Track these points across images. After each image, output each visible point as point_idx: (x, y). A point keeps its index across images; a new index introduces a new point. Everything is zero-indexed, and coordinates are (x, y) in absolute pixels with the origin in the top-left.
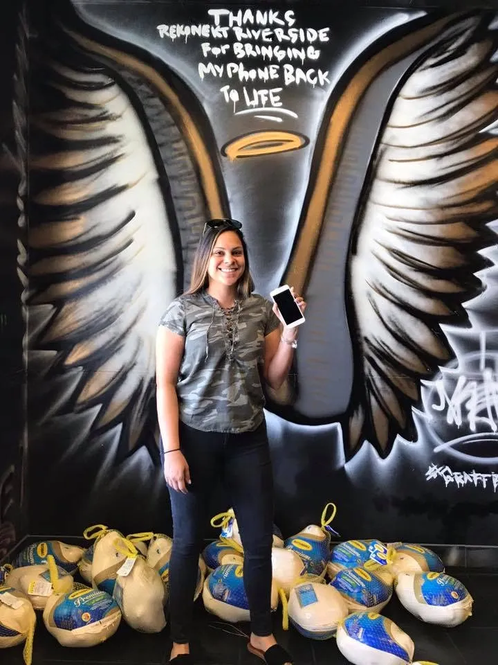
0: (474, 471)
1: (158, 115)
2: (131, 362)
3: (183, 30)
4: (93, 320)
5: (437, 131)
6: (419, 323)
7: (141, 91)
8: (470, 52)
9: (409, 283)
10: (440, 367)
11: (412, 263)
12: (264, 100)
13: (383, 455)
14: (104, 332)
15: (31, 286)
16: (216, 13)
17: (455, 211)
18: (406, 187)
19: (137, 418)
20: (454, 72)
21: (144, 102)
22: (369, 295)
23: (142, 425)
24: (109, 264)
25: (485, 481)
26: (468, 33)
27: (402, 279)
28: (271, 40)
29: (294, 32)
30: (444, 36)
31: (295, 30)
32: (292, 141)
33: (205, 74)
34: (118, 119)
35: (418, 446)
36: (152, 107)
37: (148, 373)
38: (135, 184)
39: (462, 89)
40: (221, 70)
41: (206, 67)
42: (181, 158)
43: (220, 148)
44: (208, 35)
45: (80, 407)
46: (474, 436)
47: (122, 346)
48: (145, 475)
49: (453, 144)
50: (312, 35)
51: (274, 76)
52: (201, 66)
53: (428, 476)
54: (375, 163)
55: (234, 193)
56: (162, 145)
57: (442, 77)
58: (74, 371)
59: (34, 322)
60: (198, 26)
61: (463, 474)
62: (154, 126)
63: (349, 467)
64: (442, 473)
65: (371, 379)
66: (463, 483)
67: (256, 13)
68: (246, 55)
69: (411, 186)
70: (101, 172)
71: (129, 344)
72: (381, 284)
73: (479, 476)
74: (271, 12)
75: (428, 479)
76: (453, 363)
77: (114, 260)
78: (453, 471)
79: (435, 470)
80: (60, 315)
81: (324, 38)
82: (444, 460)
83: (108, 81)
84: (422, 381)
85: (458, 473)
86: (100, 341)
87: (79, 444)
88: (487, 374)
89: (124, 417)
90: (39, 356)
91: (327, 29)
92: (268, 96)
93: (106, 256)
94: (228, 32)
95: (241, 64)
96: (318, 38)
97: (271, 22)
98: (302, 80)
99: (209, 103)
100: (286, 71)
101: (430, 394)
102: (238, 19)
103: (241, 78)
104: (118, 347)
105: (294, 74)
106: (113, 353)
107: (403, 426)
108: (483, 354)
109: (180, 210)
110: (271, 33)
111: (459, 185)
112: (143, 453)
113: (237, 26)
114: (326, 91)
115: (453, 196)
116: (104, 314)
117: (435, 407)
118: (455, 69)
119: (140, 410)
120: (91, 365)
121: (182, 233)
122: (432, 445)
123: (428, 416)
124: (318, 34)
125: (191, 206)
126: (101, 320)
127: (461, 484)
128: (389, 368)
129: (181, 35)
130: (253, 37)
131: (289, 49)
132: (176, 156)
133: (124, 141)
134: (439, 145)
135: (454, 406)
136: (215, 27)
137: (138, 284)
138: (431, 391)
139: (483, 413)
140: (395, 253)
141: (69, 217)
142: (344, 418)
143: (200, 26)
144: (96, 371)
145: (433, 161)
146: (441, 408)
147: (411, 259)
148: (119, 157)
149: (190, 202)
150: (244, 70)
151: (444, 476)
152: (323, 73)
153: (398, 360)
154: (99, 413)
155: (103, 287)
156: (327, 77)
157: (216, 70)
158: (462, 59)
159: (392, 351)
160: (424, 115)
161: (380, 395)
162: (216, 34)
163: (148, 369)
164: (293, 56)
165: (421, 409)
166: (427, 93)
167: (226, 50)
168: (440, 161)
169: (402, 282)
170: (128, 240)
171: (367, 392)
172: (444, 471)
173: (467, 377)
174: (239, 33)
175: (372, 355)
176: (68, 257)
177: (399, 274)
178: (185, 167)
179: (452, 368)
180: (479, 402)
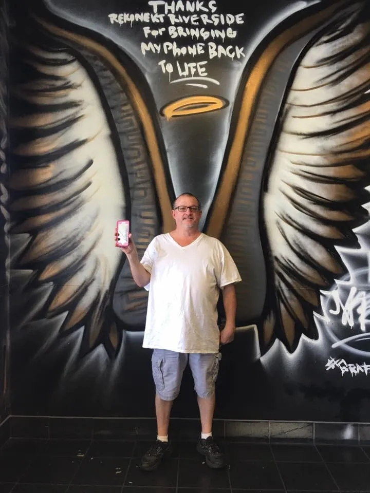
0: (365, 363)
1: (109, 84)
2: (90, 279)
3: (129, 17)
4: (61, 245)
5: (331, 93)
6: (318, 245)
7: (96, 65)
8: (356, 31)
9: (309, 213)
10: (335, 280)
11: (312, 198)
12: (193, 71)
13: (291, 350)
14: (70, 254)
15: (12, 219)
16: (154, 4)
17: (346, 156)
18: (307, 138)
19: (96, 322)
20: (343, 47)
21: (99, 74)
22: (278, 223)
23: (100, 326)
24: (74, 200)
26: (355, 15)
27: (304, 211)
28: (198, 24)
29: (216, 17)
30: (335, 18)
31: (217, 15)
32: (215, 103)
33: (146, 51)
34: (78, 88)
35: (319, 343)
36: (105, 78)
37: (104, 286)
38: (93, 138)
39: (351, 59)
40: (159, 48)
41: (147, 45)
42: (129, 118)
43: (159, 109)
44: (148, 21)
45: (51, 314)
46: (364, 335)
47: (84, 266)
48: (102, 367)
49: (344, 103)
50: (231, 19)
51: (201, 51)
52: (143, 45)
53: (328, 367)
54: (281, 119)
55: (169, 146)
56: (113, 108)
57: (335, 50)
58: (46, 286)
59: (14, 247)
60: (140, 14)
61: (356, 366)
62: (106, 93)
63: (264, 359)
64: (338, 365)
65: (280, 290)
66: (356, 372)
67: (186, 3)
68: (178, 35)
69: (310, 137)
70: (66, 129)
71: (89, 264)
72: (287, 215)
73: (368, 368)
74: (198, 2)
75: (327, 369)
76: (346, 277)
77: (77, 198)
78: (348, 363)
79: (333, 362)
80: (35, 242)
81: (240, 21)
82: (339, 354)
83: (70, 58)
84: (321, 291)
85: (352, 365)
86: (67, 261)
87: (50, 343)
89: (86, 321)
90: (19, 274)
91: (242, 14)
93: (70, 195)
94: (164, 18)
95: (175, 43)
96: (235, 21)
97: (198, 10)
98: (222, 54)
99: (149, 74)
100: (210, 47)
101: (327, 302)
102: (172, 8)
103: (175, 54)
104: (81, 265)
105: (217, 50)
106: (77, 271)
107: (306, 327)
108: (369, 270)
109: (129, 158)
110: (197, 18)
111: (349, 135)
112: (101, 350)
113: (171, 13)
114: (242, 62)
115: (343, 145)
116: (70, 241)
117: (332, 311)
118: (344, 44)
119: (98, 315)
120: (60, 280)
121: (129, 176)
122: (330, 342)
123: (327, 319)
124: (235, 18)
125: (136, 155)
126: (68, 244)
127: (354, 373)
128: (294, 281)
129: (127, 21)
130: (184, 21)
131: (212, 31)
132: (125, 116)
133: (83, 105)
134: (332, 104)
135: (347, 311)
136: (154, 14)
137: (95, 217)
138: (329, 299)
140: (298, 190)
141: (42, 165)
143: (142, 14)
144: (63, 285)
145: (327, 117)
146: (337, 312)
147: (310, 195)
148: (80, 117)
149: (136, 152)
150: (177, 47)
151: (341, 367)
152: (240, 49)
153: (302, 274)
154: (66, 318)
155: (69, 219)
156: (243, 52)
157: (155, 48)
158: (349, 36)
159: (296, 267)
160: (320, 80)
161: (288, 302)
162: (154, 20)
163: (104, 283)
164: (215, 36)
165: (321, 313)
166: (322, 63)
167: (162, 31)
168: (333, 117)
169: (304, 213)
170: (88, 182)
171: (277, 300)
172: (341, 363)
173: (358, 288)
174: (173, 19)
175: (281, 271)
176: (41, 197)
177: (302, 206)
178: (132, 124)
179: (345, 281)
180: (367, 308)
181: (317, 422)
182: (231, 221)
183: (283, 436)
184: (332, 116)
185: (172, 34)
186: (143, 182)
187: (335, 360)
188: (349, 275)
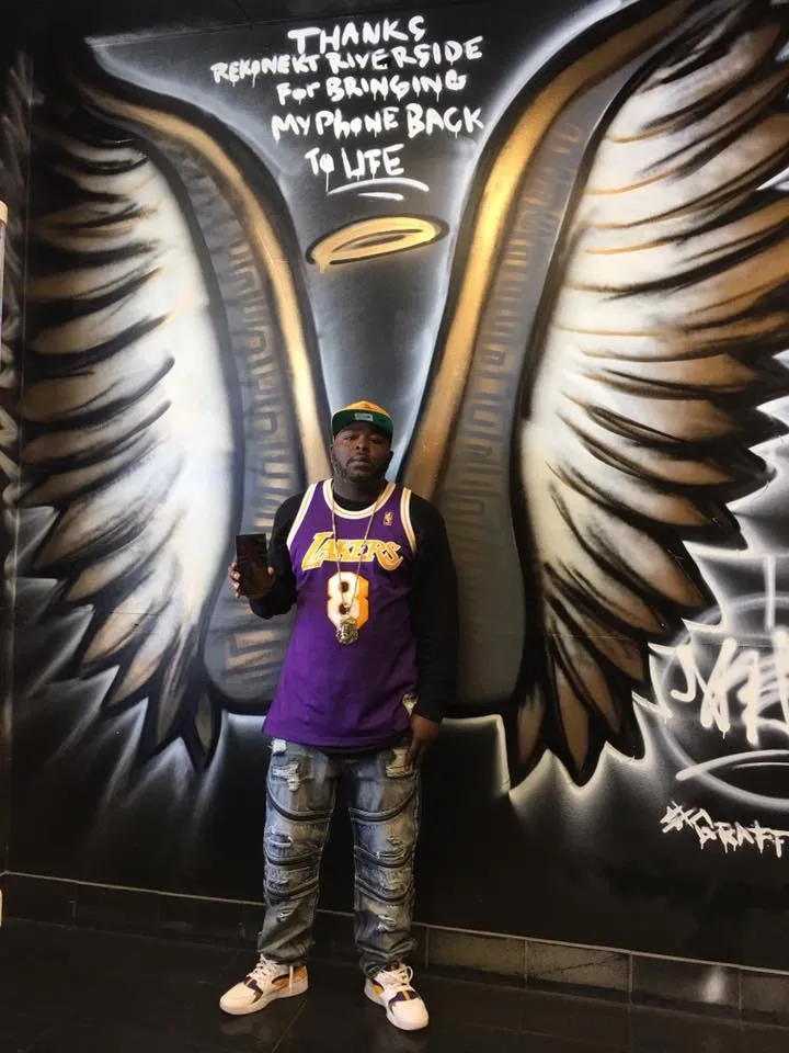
0: (756, 822)
1: (209, 204)
2: (163, 600)
3: (250, 67)
4: (110, 531)
5: (677, 193)
6: (645, 538)
7: (185, 168)
8: (736, 50)
9: (625, 467)
10: (684, 620)
11: (631, 432)
12: (374, 166)
14: (126, 549)
15: (24, 479)
16: (299, 35)
17: (712, 334)
18: (619, 297)
19: (170, 691)
20: (706, 87)
21: (191, 185)
22: (553, 488)
23: (178, 700)
24: (138, 440)
25: (779, 843)
26: (733, 15)
27: (613, 461)
28: (386, 67)
29: (423, 51)
30: (687, 25)
31: (426, 46)
32: (419, 231)
33: (280, 131)
34: (151, 216)
35: (644, 766)
36: (201, 191)
37: (188, 617)
39: (723, 115)
40: (306, 125)
41: (284, 120)
42: (242, 271)
43: (304, 250)
44: (286, 71)
45: (87, 670)
47: (151, 573)
48: (180, 787)
49: (707, 214)
50: (454, 50)
51: (390, 123)
52: (276, 120)
53: (666, 824)
54: (561, 258)
55: (324, 324)
57: (679, 102)
58: (81, 612)
59: (26, 534)
60: (271, 59)
61: (734, 827)
62: (203, 222)
63: (516, 795)
64: (692, 822)
65: (556, 638)
66: (734, 843)
67: (362, 27)
69: (627, 295)
70: (125, 299)
71: (162, 569)
72: (573, 470)
73: (767, 834)
74: (386, 22)
75: (665, 830)
76: (711, 615)
77: (143, 435)
78: (714, 820)
79: (679, 814)
80: (62, 523)
82: (694, 796)
83: (137, 157)
84: (652, 646)
85: (725, 825)
86: (118, 565)
87: (84, 729)
88: (780, 637)
89: (151, 689)
90: (31, 586)
91: (479, 39)
92: (380, 158)
93: (129, 430)
94: (317, 61)
95: (338, 112)
96: (464, 55)
97: (386, 38)
98: (436, 127)
99: (288, 179)
100: (409, 115)
101: (666, 671)
102: (335, 40)
103: (338, 135)
104: (144, 574)
105: (423, 119)
106: (137, 585)
107: (615, 728)
108: (771, 600)
109: (242, 353)
110: (385, 56)
111: (719, 286)
112: (177, 750)
113: (333, 51)
114: (477, 140)
115: (706, 309)
116: (126, 522)
117: (676, 694)
118: (709, 82)
119: (174, 677)
120: (108, 599)
121: (244, 391)
122: (671, 766)
123: (664, 712)
124: (464, 48)
125: (258, 345)
126: (122, 529)
127: (730, 845)
128: (588, 620)
129: (246, 76)
130: (357, 65)
131: (415, 79)
132: (237, 268)
133: (159, 249)
134: (679, 219)
135: (713, 695)
136: (298, 56)
137: (174, 476)
139: (774, 711)
140: (600, 414)
141: (80, 371)
142: (509, 708)
143: (275, 58)
144: (111, 613)
145: (668, 248)
147: (626, 425)
148: (151, 274)
149: (258, 339)
150: (343, 120)
151: (697, 828)
152: (472, 112)
153: (607, 606)
154: (115, 680)
155: (126, 479)
156: (478, 118)
157: (299, 125)
158: (720, 63)
159: (594, 589)
160: (652, 166)
161: (573, 668)
162: (299, 67)
163: (188, 611)
164: (422, 89)
165: (652, 698)
166: (652, 130)
167: (315, 90)
168: (682, 247)
169: (612, 465)
170: (164, 403)
171: (549, 662)
172: (697, 817)
174: (335, 62)
175: (558, 595)
176: (77, 433)
177: (607, 451)
178: (250, 283)
179: (709, 624)
180: (765, 689)
181: (637, 953)
182: (450, 483)
183: (557, 978)
184: (678, 245)
185: (334, 94)
186: (267, 402)
188: (718, 610)
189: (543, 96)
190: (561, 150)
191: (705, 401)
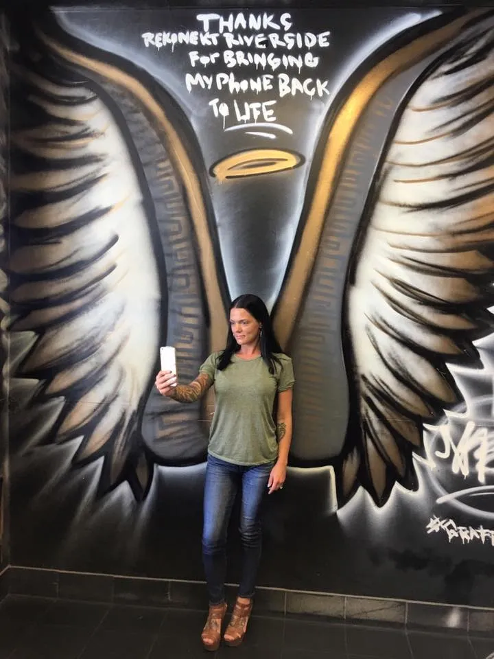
0: (481, 527)
1: (142, 131)
2: (113, 395)
3: (170, 37)
4: (75, 349)
5: (450, 147)
6: (423, 361)
7: (125, 105)
8: (491, 57)
9: (413, 317)
10: (445, 411)
11: (417, 296)
12: (256, 114)
13: (380, 503)
14: (86, 361)
15: (12, 312)
16: (205, 18)
17: (469, 237)
18: (412, 211)
19: (119, 452)
20: (470, 81)
21: (129, 118)
22: (368, 329)
23: (124, 457)
24: (94, 289)
27: (405, 313)
28: (264, 47)
29: (290, 38)
30: (462, 37)
31: (292, 35)
32: (286, 160)
33: (192, 86)
34: (100, 137)
35: (418, 496)
36: (138, 122)
37: (130, 405)
38: (120, 205)
40: (209, 82)
41: (194, 77)
42: (167, 178)
43: (208, 167)
44: (196, 43)
45: (63, 438)
46: (483, 489)
47: (104, 377)
48: (127, 512)
49: (469, 161)
50: (311, 40)
51: (268, 86)
52: (189, 77)
53: (429, 528)
54: (378, 184)
55: (221, 217)
56: (147, 164)
57: (459, 85)
58: (56, 401)
59: (15, 349)
60: (185, 33)
61: (469, 529)
62: (138, 144)
63: (342, 513)
64: (444, 527)
65: (368, 420)
66: (468, 538)
67: (249, 17)
68: (237, 64)
69: (418, 210)
70: (82, 193)
71: (112, 375)
72: (381, 318)
73: (487, 533)
74: (265, 16)
75: (429, 532)
76: (461, 407)
77: (99, 285)
78: (457, 526)
79: (437, 523)
80: (41, 343)
81: (323, 40)
82: (447, 512)
83: (90, 95)
84: (425, 425)
85: (464, 528)
86: (82, 370)
87: (60, 475)
89: (106, 450)
90: (20, 384)
91: (328, 33)
92: (260, 109)
93: (89, 281)
94: (218, 38)
95: (232, 75)
96: (317, 44)
97: (265, 27)
98: (298, 91)
99: (198, 118)
100: (280, 81)
101: (433, 440)
102: (229, 24)
103: (231, 91)
104: (100, 377)
105: (290, 85)
106: (95, 384)
107: (402, 473)
109: (167, 234)
110: (264, 39)
111: (473, 209)
112: (124, 489)
113: (228, 32)
114: (325, 102)
115: (465, 222)
116: (86, 343)
117: (438, 454)
118: (474, 77)
119: (122, 443)
120: (74, 395)
121: (167, 259)
122: (434, 495)
123: (431, 464)
124: (317, 38)
125: (177, 229)
126: (84, 347)
127: (466, 540)
128: (388, 410)
129: (167, 44)
130: (245, 43)
131: (284, 57)
133: (107, 161)
134: (451, 164)
135: (460, 454)
136: (204, 33)
137: (120, 313)
138: (435, 436)
140: (398, 284)
141: (51, 241)
142: (337, 461)
143: (188, 33)
144: (77, 402)
145: (444, 182)
146: (446, 455)
147: (414, 291)
148: (101, 177)
149: (176, 226)
150: (235, 81)
151: (447, 530)
152: (322, 83)
153: (398, 401)
154: (81, 445)
155: (86, 315)
156: (326, 87)
157: (204, 81)
158: (481, 64)
159: (391, 391)
160: (436, 128)
161: (378, 438)
162: (205, 41)
163: (130, 401)
164: (289, 63)
165: (423, 454)
166: (440, 104)
167: (216, 58)
168: (453, 181)
169: (405, 316)
170: (111, 265)
171: (363, 434)
172: (448, 524)
173: (477, 423)
174: (230, 40)
175: (370, 394)
176: (50, 283)
177: (402, 307)
178: (171, 188)
179: (459, 412)
180: (489, 451)
181: (410, 601)
182: (303, 323)
183: (363, 617)
184: (450, 180)
185: (229, 62)
186: (184, 267)
187: (441, 520)
188: (465, 404)
189: (368, 76)
190: (379, 113)
191: (463, 279)
